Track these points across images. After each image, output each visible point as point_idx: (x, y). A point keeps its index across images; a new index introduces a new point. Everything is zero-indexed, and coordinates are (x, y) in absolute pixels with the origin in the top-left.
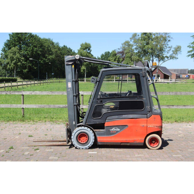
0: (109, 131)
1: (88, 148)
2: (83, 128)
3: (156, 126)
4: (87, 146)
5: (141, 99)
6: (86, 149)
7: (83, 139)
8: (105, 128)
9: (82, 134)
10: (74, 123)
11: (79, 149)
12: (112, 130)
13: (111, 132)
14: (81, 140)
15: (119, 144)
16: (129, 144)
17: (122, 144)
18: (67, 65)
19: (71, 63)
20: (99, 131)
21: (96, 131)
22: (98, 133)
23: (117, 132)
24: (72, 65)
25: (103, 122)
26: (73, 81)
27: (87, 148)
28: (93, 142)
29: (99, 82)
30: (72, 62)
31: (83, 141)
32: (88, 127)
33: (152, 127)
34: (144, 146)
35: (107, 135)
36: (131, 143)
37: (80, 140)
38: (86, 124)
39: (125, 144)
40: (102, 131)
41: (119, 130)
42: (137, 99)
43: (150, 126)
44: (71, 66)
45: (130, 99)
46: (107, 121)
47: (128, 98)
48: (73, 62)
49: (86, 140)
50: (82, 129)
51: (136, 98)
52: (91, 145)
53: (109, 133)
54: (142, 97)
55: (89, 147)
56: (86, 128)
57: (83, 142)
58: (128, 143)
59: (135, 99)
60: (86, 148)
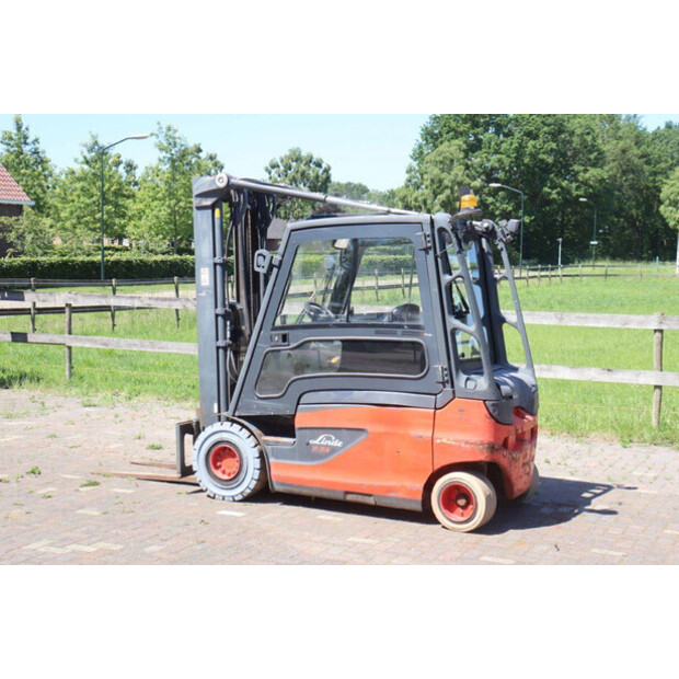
0: (308, 444)
1: (240, 497)
3: (466, 443)
4: (237, 492)
5: (417, 335)
6: (234, 501)
7: (229, 465)
8: (297, 433)
9: (225, 448)
10: (216, 410)
11: (214, 498)
12: (317, 442)
13: (314, 449)
14: (223, 468)
15: (340, 496)
16: (371, 501)
17: (350, 498)
18: (199, 208)
19: (209, 202)
20: (278, 442)
21: (267, 443)
22: (273, 449)
23: (334, 450)
24: (213, 207)
25: (288, 412)
26: (215, 264)
27: (236, 499)
28: (256, 477)
29: (279, 268)
30: (213, 197)
31: (228, 471)
32: (243, 426)
33: (450, 445)
34: (426, 516)
35: (301, 459)
36: (378, 497)
37: (217, 468)
38: (237, 414)
39: (360, 499)
40: (285, 444)
41: (338, 444)
42: (403, 334)
43: (444, 441)
44: (210, 211)
45: (377, 333)
46: (303, 410)
47: (373, 330)
48: (214, 200)
49: (236, 468)
51: (399, 331)
52: (248, 487)
53: (308, 453)
54: (418, 327)
55: (241, 493)
56: (236, 428)
57: (229, 474)
58: (370, 495)
59: (394, 334)
60: (233, 497)
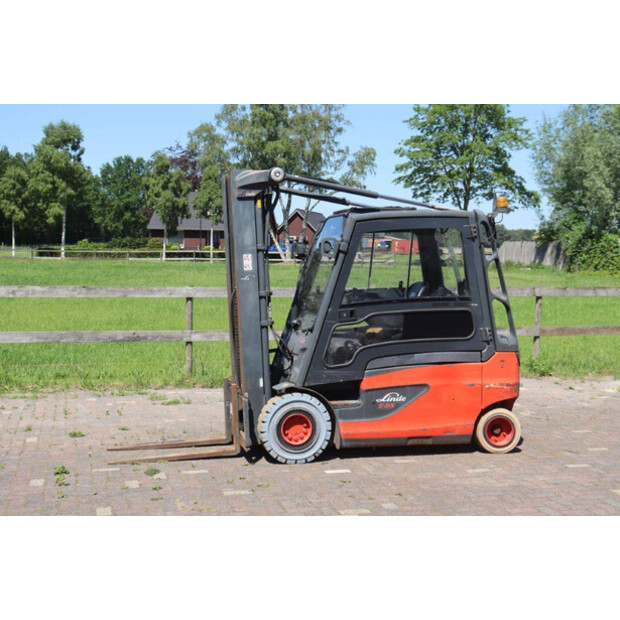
0: (374, 403)
1: (313, 458)
2: (297, 396)
3: (508, 385)
4: (309, 454)
5: (466, 306)
6: (306, 462)
7: (297, 433)
8: (362, 395)
9: (293, 417)
10: (261, 384)
11: (285, 463)
12: (383, 400)
13: (380, 406)
14: (290, 435)
15: (402, 443)
16: (429, 442)
17: (410, 442)
18: (240, 199)
19: (253, 194)
20: (346, 405)
21: (336, 406)
22: (340, 412)
23: (398, 405)
24: (255, 199)
25: (357, 378)
26: (258, 251)
27: (309, 460)
28: (328, 438)
29: (346, 253)
31: (295, 437)
32: (312, 394)
33: (498, 388)
34: (472, 446)
35: (367, 417)
36: (436, 437)
37: (286, 435)
38: (306, 384)
39: (420, 442)
40: (353, 405)
41: (402, 399)
42: (456, 305)
43: (492, 385)
44: (253, 202)
45: (435, 306)
46: (370, 375)
47: (430, 303)
49: (306, 434)
50: (294, 399)
51: (452, 303)
52: (321, 448)
53: (374, 411)
54: (468, 299)
55: (314, 455)
56: (306, 397)
57: (296, 441)
58: (429, 437)
59: (447, 305)
60: (306, 459)
